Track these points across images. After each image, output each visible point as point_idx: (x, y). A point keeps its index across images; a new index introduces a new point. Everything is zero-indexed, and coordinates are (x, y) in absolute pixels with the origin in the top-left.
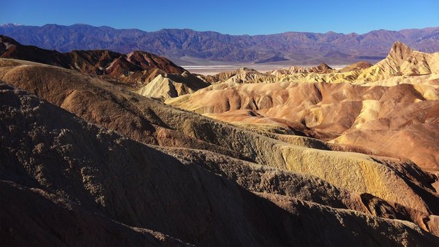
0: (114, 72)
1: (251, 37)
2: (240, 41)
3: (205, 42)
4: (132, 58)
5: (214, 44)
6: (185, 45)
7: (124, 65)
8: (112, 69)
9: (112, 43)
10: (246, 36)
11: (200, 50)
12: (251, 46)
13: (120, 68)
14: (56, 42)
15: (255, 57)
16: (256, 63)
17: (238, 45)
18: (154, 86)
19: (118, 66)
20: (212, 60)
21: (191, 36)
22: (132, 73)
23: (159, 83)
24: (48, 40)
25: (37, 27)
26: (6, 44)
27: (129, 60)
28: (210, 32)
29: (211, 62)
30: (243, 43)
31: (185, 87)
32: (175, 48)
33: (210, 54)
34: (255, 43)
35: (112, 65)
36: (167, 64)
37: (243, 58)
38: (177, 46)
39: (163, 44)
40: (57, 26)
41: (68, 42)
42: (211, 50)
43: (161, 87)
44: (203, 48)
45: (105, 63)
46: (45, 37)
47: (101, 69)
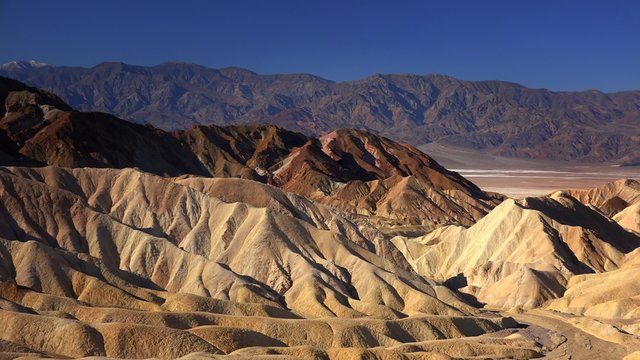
0: (293, 181)
1: (607, 97)
2: (578, 108)
3: (483, 109)
4: (334, 145)
5: (508, 114)
6: (431, 114)
7: (319, 165)
8: (289, 175)
9: (248, 108)
10: (593, 95)
11: (468, 129)
12: (608, 119)
13: (310, 173)
14: (121, 103)
15: (622, 149)
16: (625, 165)
17: (574, 117)
18: (496, 233)
19: (305, 166)
20: (502, 154)
21: (446, 93)
22: (340, 185)
23: (509, 224)
24: (102, 100)
25: (80, 70)
26: (45, 108)
27: (326, 151)
28: (496, 82)
29: (499, 159)
30: (586, 111)
31: (592, 237)
32: (405, 122)
33: (497, 140)
34: (619, 113)
35: (287, 163)
36: (421, 165)
37: (586, 152)
38: (411, 118)
39: (374, 110)
40: (125, 67)
41: (148, 103)
42: (500, 129)
43: (519, 236)
44: (479, 122)
45: (271, 158)
46: (96, 92)
47: (261, 172)
